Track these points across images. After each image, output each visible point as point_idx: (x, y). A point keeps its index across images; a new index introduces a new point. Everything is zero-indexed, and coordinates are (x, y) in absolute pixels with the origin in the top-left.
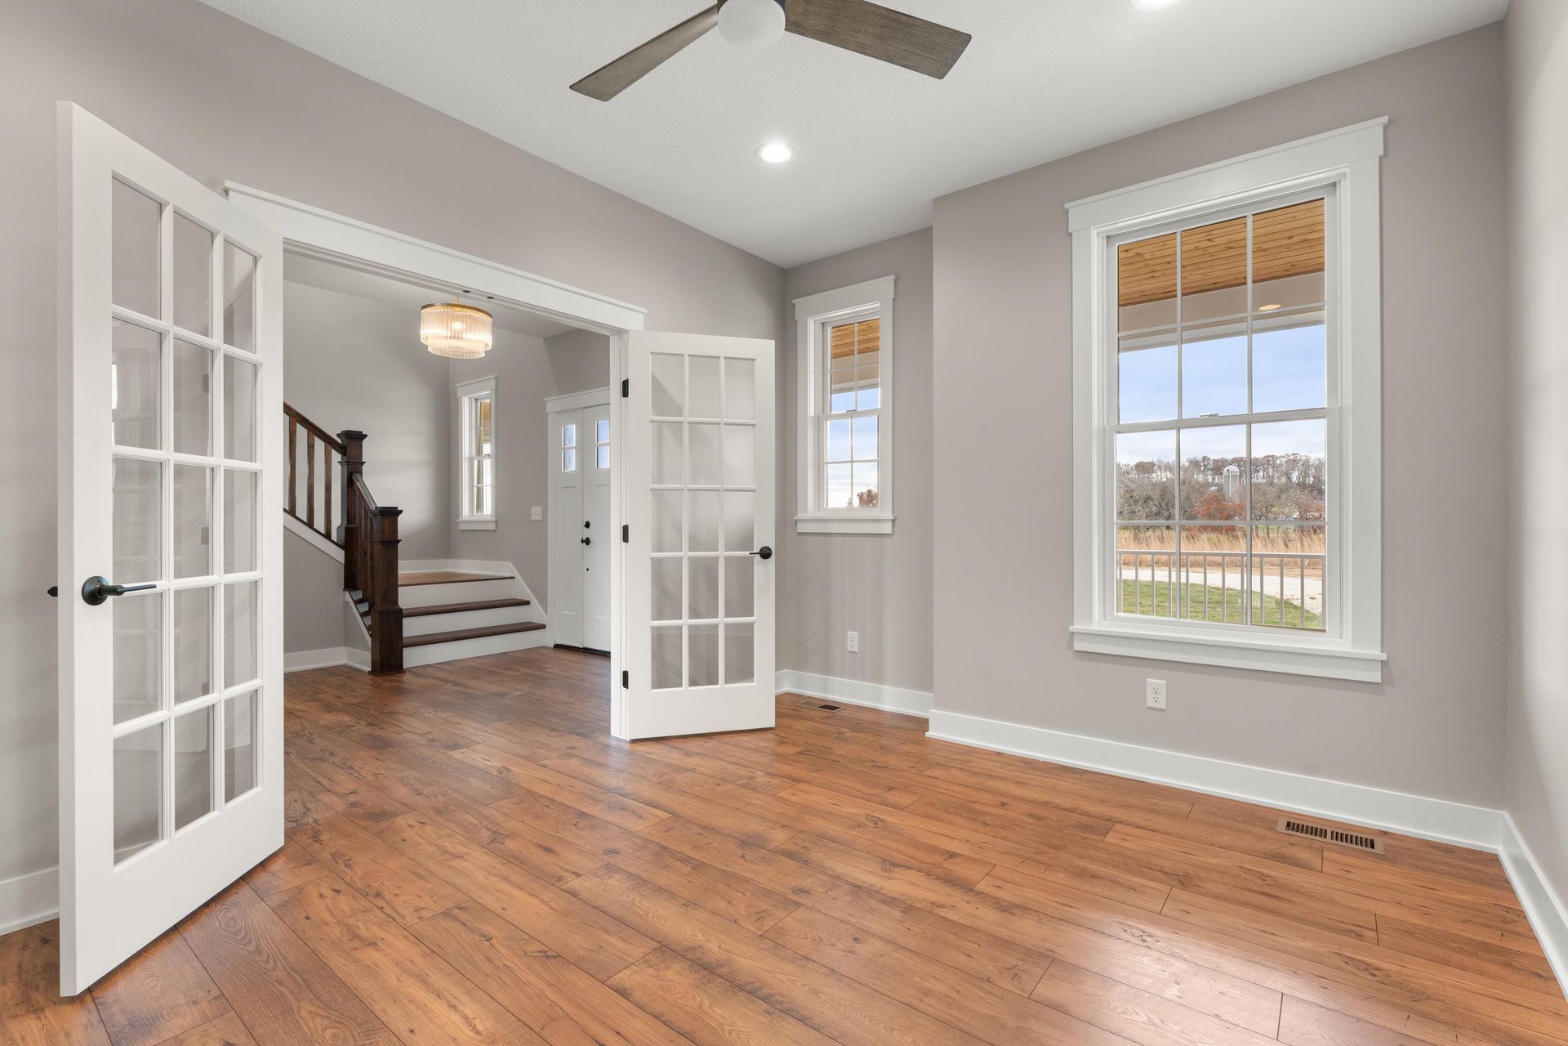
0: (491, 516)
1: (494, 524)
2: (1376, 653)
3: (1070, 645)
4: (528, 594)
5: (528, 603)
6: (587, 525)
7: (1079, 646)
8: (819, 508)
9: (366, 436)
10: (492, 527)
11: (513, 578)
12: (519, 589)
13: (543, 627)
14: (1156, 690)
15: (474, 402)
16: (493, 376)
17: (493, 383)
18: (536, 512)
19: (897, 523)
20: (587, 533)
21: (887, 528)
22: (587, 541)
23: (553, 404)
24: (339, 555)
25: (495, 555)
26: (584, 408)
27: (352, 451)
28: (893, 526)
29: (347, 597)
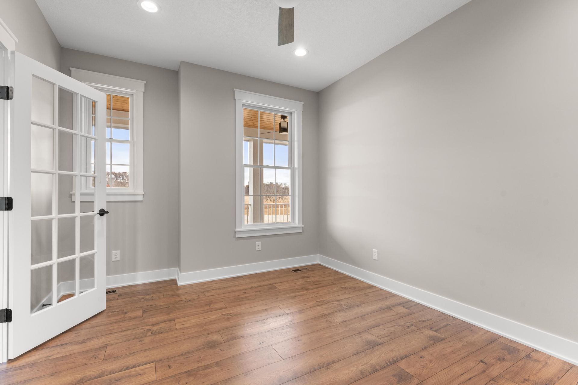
2: (301, 225)
3: (235, 235)
7: (238, 236)
8: (86, 187)
14: (258, 245)
19: (145, 195)
21: (140, 198)
28: (143, 197)
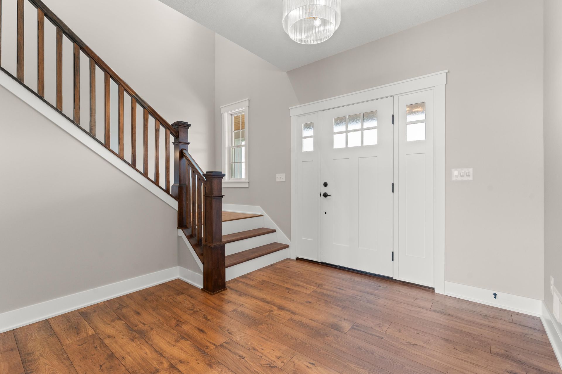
0: (245, 179)
1: (247, 184)
4: (273, 225)
5: (274, 231)
6: (326, 185)
9: (190, 125)
10: (247, 186)
11: (263, 215)
12: (268, 222)
13: (287, 246)
15: (230, 116)
16: (247, 99)
17: (247, 104)
18: (281, 177)
20: (325, 190)
22: (325, 195)
23: (295, 111)
24: (175, 204)
25: (250, 202)
26: (322, 111)
27: (181, 135)
29: (181, 232)
